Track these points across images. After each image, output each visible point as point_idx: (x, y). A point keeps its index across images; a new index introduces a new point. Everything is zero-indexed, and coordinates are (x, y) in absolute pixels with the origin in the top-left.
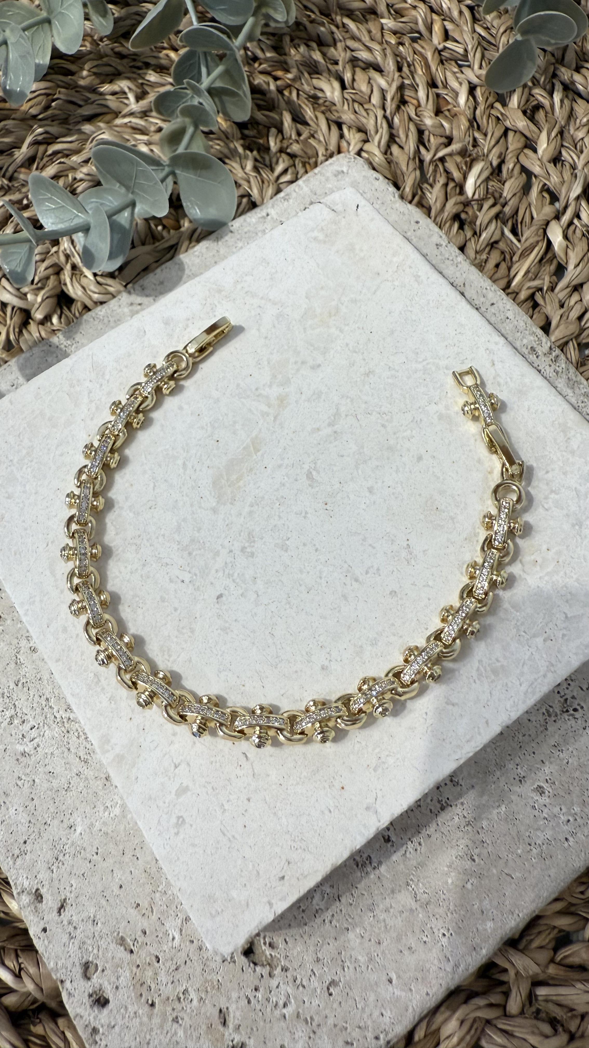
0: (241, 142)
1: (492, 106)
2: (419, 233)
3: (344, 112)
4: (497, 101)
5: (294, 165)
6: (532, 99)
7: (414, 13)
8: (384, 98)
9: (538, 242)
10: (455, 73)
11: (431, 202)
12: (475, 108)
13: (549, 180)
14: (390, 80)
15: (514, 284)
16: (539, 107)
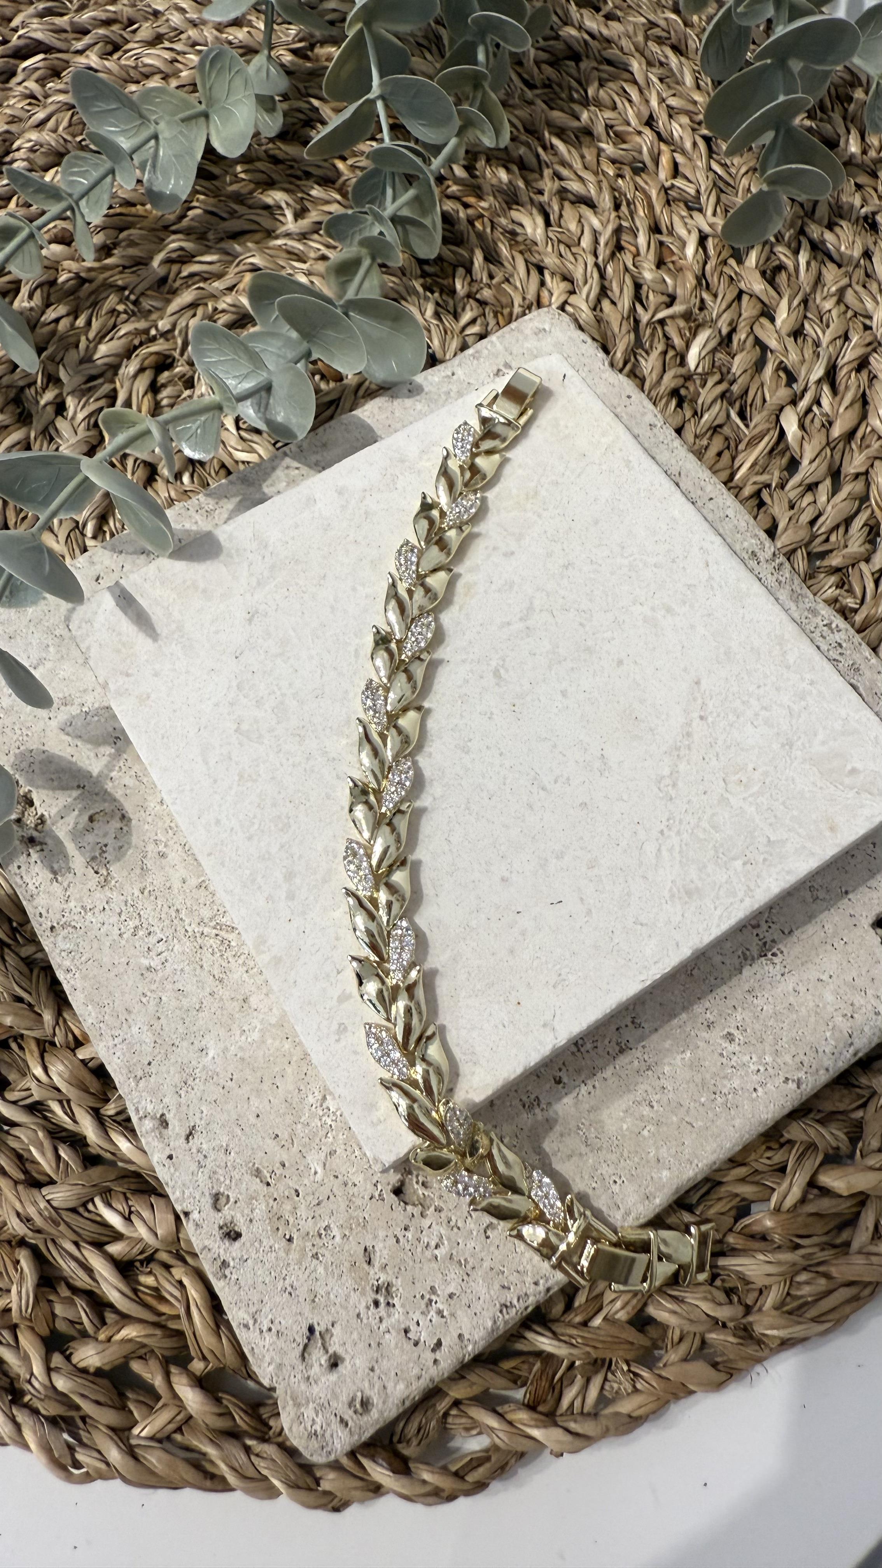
0: (421, 281)
1: (725, 262)
2: (630, 409)
3: (546, 254)
4: (732, 256)
5: (484, 315)
6: (773, 257)
7: (638, 139)
8: (596, 242)
9: (768, 430)
10: (682, 217)
11: (646, 372)
12: (705, 263)
13: (787, 358)
14: (604, 219)
15: (738, 477)
16: (781, 267)
